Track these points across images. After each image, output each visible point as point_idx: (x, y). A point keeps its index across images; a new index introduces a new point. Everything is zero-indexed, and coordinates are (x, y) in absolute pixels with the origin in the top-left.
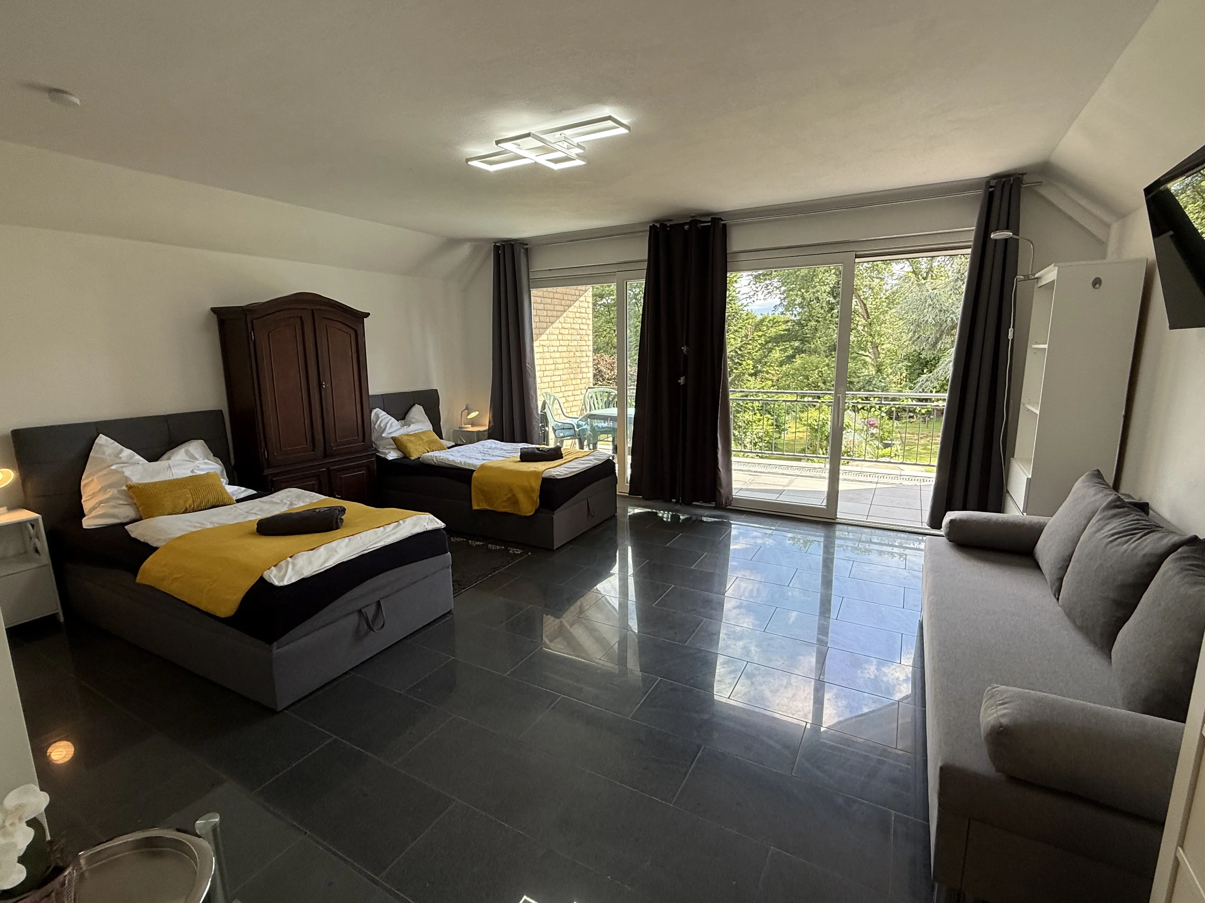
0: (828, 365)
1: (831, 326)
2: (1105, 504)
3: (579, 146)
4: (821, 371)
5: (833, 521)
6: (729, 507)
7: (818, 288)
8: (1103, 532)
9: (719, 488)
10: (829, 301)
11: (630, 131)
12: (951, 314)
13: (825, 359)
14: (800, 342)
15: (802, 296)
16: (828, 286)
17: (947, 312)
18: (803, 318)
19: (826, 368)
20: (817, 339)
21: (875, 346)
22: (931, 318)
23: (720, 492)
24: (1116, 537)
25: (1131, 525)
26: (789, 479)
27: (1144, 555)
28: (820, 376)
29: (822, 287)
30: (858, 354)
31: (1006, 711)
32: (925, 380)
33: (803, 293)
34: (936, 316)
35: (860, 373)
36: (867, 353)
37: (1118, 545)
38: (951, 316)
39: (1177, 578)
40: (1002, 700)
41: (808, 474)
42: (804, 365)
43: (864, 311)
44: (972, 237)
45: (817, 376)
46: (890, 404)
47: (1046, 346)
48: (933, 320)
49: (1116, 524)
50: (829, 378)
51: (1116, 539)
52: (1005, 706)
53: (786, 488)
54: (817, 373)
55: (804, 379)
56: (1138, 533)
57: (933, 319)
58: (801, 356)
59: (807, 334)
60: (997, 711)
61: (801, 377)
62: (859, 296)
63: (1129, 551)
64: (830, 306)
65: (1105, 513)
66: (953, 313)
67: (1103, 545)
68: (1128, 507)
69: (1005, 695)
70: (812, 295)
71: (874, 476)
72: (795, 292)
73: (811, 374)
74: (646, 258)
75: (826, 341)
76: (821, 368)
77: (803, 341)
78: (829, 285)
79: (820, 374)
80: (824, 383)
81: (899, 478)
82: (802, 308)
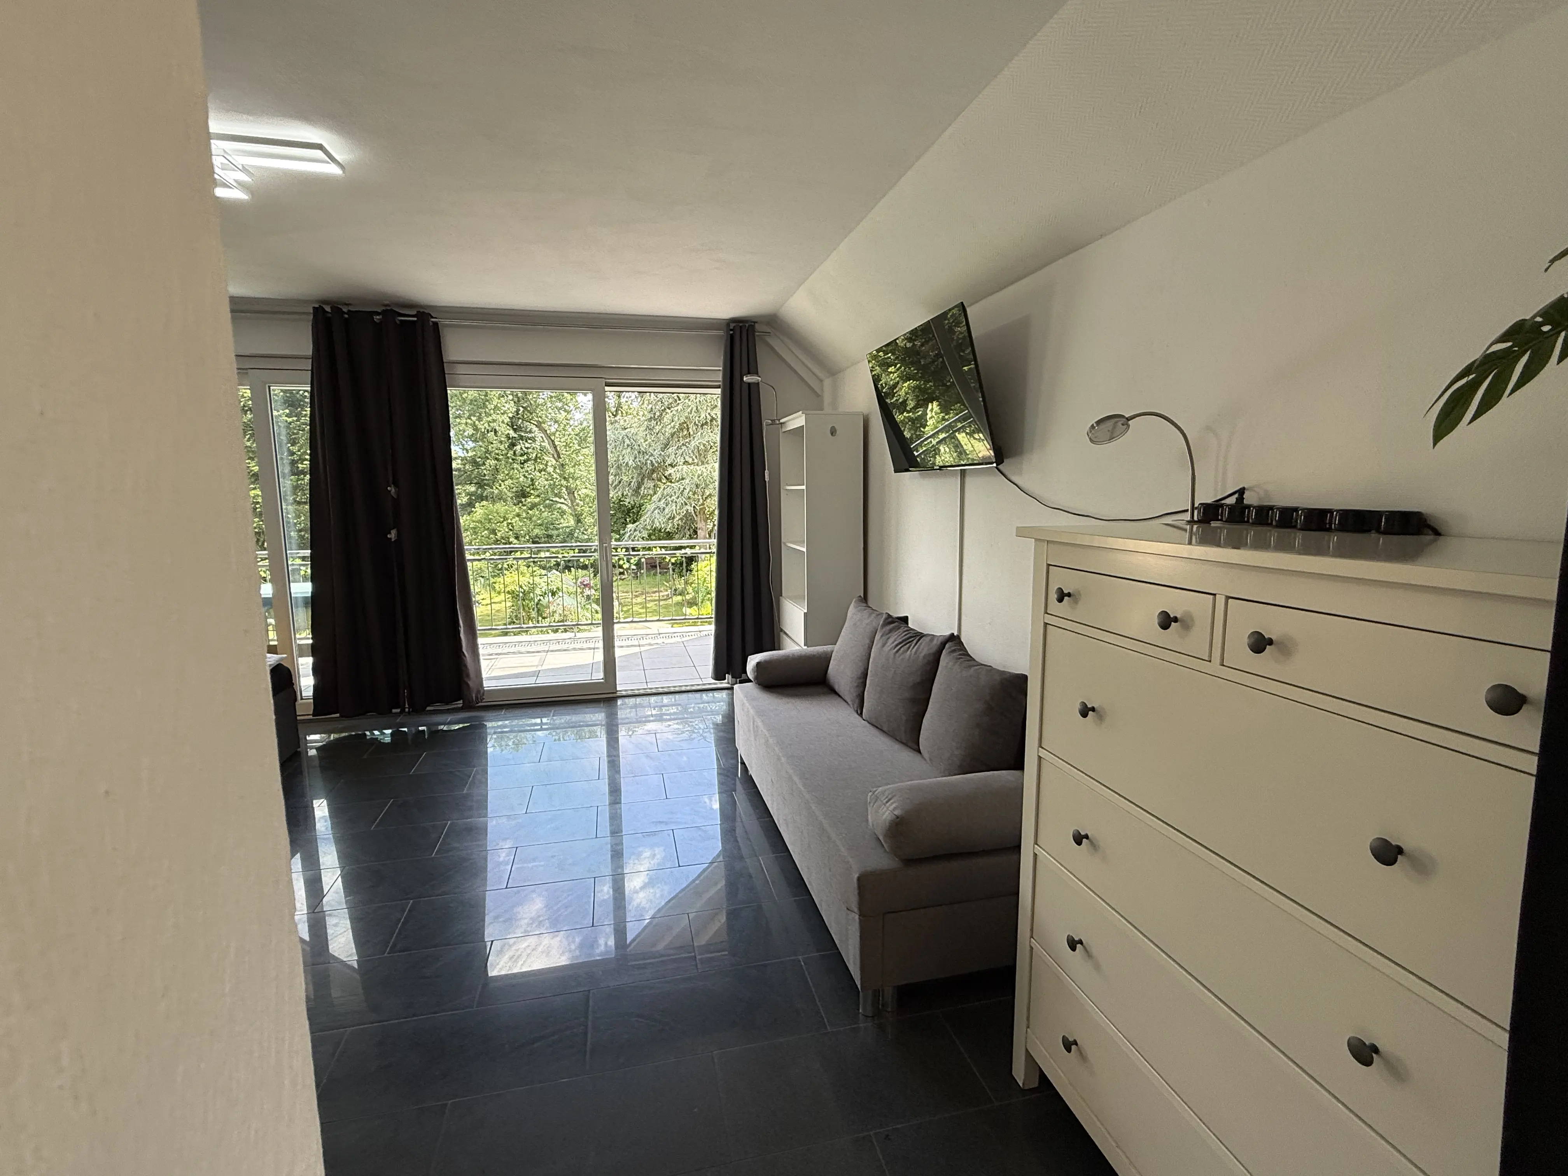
0: (518, 515)
1: (515, 466)
2: (881, 622)
3: (244, 170)
4: (510, 523)
5: (614, 695)
6: (480, 704)
7: (494, 416)
8: (888, 644)
9: (466, 679)
10: (508, 434)
11: (344, 172)
12: (650, 456)
13: (514, 507)
14: (477, 486)
15: (474, 425)
16: (506, 415)
17: (645, 454)
18: (479, 455)
19: (517, 519)
20: (500, 481)
21: (571, 492)
22: (631, 461)
23: (468, 685)
24: (901, 646)
25: (906, 635)
26: (539, 657)
27: (924, 657)
28: (511, 530)
29: (499, 416)
30: (552, 501)
31: (894, 805)
32: (633, 530)
33: (475, 422)
34: (636, 458)
35: (558, 524)
36: (562, 500)
37: (902, 654)
38: (651, 458)
39: (957, 666)
40: (887, 797)
41: (557, 647)
42: (488, 515)
43: (554, 449)
44: (719, 377)
45: (507, 530)
46: (639, 555)
47: (804, 487)
48: (633, 463)
49: (896, 637)
50: (522, 532)
51: (900, 649)
52: (891, 801)
53: (539, 668)
54: (506, 525)
55: (490, 533)
56: (913, 641)
57: (634, 461)
58: (481, 504)
59: (485, 475)
60: (888, 808)
61: (486, 532)
62: (546, 431)
63: (912, 655)
64: (510, 441)
65: (884, 630)
66: (652, 455)
67: (892, 656)
68: (897, 622)
69: (887, 793)
70: (486, 425)
71: (633, 639)
72: (464, 421)
73: (499, 526)
74: (310, 352)
75: (512, 485)
76: (511, 520)
77: (481, 485)
78: (507, 413)
79: (510, 527)
80: (517, 538)
81: (659, 637)
82: (475, 441)
